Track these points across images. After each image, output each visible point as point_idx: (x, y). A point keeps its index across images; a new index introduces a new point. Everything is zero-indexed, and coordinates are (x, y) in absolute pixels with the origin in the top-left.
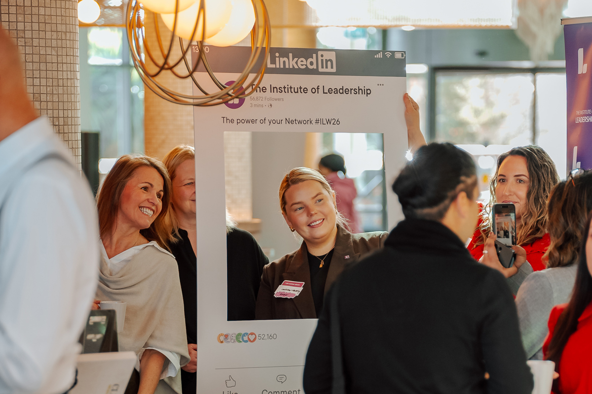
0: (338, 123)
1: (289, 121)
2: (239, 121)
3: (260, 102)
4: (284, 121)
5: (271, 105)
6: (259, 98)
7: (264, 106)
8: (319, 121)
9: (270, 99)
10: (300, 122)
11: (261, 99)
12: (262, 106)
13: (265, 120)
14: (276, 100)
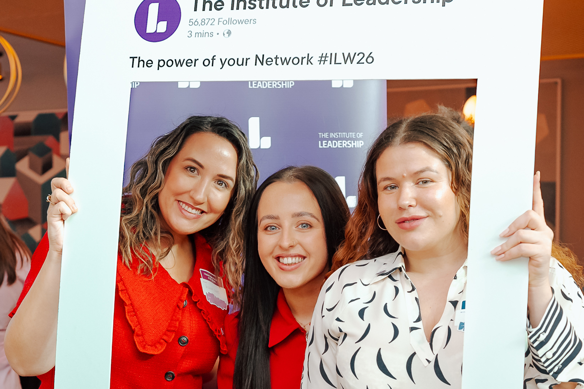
0: (370, 60)
1: (260, 60)
2: (161, 63)
3: (207, 28)
4: (251, 62)
5: (229, 33)
6: (206, 22)
7: (215, 34)
8: (328, 59)
9: (230, 21)
10: (285, 61)
11: (211, 22)
12: (211, 35)
13: (213, 59)
14: (240, 22)
